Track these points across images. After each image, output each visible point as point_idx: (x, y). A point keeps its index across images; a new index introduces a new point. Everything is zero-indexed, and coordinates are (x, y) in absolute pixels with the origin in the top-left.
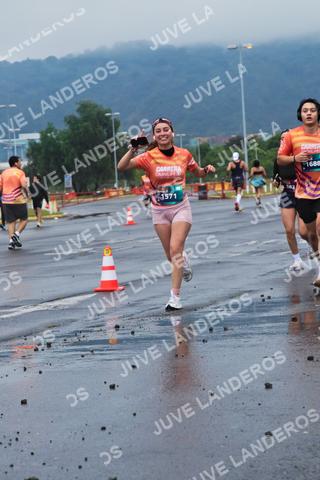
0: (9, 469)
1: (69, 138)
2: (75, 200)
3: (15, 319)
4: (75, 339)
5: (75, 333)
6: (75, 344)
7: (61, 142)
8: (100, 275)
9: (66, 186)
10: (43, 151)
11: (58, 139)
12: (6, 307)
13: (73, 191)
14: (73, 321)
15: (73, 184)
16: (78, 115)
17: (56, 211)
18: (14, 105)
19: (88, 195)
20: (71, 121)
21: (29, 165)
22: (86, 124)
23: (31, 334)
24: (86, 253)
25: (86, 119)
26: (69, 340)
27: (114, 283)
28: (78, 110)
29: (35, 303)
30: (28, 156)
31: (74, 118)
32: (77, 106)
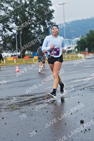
0: (76, 118)
1: (87, 39)
2: (88, 54)
3: (75, 83)
4: (90, 88)
5: (90, 86)
6: (90, 89)
7: (85, 40)
9: (86, 51)
10: (81, 42)
11: (84, 39)
12: (73, 80)
13: (88, 52)
14: (89, 83)
15: (88, 50)
16: (89, 33)
17: (84, 57)
18: (73, 31)
19: (92, 53)
20: (88, 35)
21: (77, 46)
22: (91, 35)
23: (79, 86)
24: (92, 67)
25: (91, 34)
26: (88, 88)
28: (90, 32)
29: (80, 79)
30: (77, 43)
31: (88, 34)
32: (89, 31)
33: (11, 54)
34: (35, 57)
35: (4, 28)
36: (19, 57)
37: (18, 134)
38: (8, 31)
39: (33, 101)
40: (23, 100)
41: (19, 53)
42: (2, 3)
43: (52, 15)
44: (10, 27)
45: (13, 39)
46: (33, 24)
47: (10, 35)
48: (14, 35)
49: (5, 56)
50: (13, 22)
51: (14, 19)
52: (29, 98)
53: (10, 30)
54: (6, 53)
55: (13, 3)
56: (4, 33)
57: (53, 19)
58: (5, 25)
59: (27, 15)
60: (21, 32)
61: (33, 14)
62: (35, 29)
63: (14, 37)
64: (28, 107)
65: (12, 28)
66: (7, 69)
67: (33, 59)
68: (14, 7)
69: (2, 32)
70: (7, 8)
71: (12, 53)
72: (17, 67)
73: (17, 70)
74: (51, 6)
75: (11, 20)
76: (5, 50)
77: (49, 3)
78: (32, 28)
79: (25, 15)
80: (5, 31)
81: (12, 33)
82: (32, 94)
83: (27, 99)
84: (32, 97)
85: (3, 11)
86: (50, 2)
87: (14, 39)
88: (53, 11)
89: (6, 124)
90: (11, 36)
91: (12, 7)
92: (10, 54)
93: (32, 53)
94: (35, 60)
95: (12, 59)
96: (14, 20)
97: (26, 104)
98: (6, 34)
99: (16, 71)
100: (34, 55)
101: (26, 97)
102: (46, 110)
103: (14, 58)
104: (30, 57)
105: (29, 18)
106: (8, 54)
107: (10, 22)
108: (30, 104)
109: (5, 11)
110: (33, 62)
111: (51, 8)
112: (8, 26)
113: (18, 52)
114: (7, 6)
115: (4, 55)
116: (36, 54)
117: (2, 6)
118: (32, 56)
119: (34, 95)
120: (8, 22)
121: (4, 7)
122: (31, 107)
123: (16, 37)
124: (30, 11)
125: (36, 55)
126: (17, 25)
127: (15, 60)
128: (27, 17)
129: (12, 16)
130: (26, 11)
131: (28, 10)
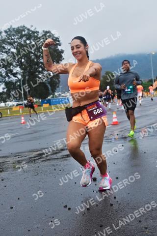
8: (112, 120)
27: (117, 122)
32: (105, 73)
33: (17, 103)
34: (44, 105)
35: (7, 73)
36: (26, 106)
37: (19, 199)
38: (12, 76)
39: (39, 157)
40: (27, 157)
41: (26, 102)
42: (4, 45)
43: (61, 56)
44: (14, 71)
45: (18, 85)
46: (41, 67)
47: (14, 81)
48: (19, 80)
49: (10, 105)
50: (17, 65)
51: (18, 62)
52: (34, 154)
53: (15, 75)
54: (11, 102)
55: (16, 44)
56: (7, 79)
57: (63, 60)
58: (8, 70)
59: (33, 57)
60: (27, 77)
61: (40, 55)
62: (43, 73)
63: (19, 84)
64: (33, 165)
65: (17, 73)
66: (12, 120)
67: (42, 107)
68: (17, 49)
69: (5, 78)
70: (10, 50)
71: (18, 101)
72: (23, 118)
73: (23, 121)
74: (60, 45)
75: (14, 64)
76: (9, 99)
77: (57, 42)
78: (40, 72)
79: (31, 57)
80: (8, 76)
81: (17, 78)
82: (38, 148)
83: (32, 156)
84: (38, 152)
85: (5, 54)
86: (59, 41)
87: (20, 86)
88: (62, 52)
89: (5, 186)
90: (16, 82)
91: (15, 48)
92: (15, 103)
93: (40, 101)
94: (43, 108)
95: (18, 108)
96: (18, 64)
97: (32, 162)
98: (9, 80)
99: (22, 123)
100: (43, 103)
101: (32, 153)
102: (54, 168)
103: (20, 108)
104: (38, 106)
105: (36, 60)
106: (14, 103)
107: (13, 66)
108: (36, 161)
109: (7, 53)
110: (41, 110)
111: (60, 48)
112: (11, 71)
113: (25, 100)
114: (9, 48)
115: (8, 105)
116: (46, 101)
117: (4, 48)
118: (41, 104)
119: (41, 149)
120: (12, 66)
121: (5, 49)
122: (37, 165)
123: (21, 83)
124: (36, 53)
125: (45, 103)
126: (22, 70)
127: (21, 110)
128: (33, 60)
129: (15, 59)
130: (32, 53)
131: (33, 52)
